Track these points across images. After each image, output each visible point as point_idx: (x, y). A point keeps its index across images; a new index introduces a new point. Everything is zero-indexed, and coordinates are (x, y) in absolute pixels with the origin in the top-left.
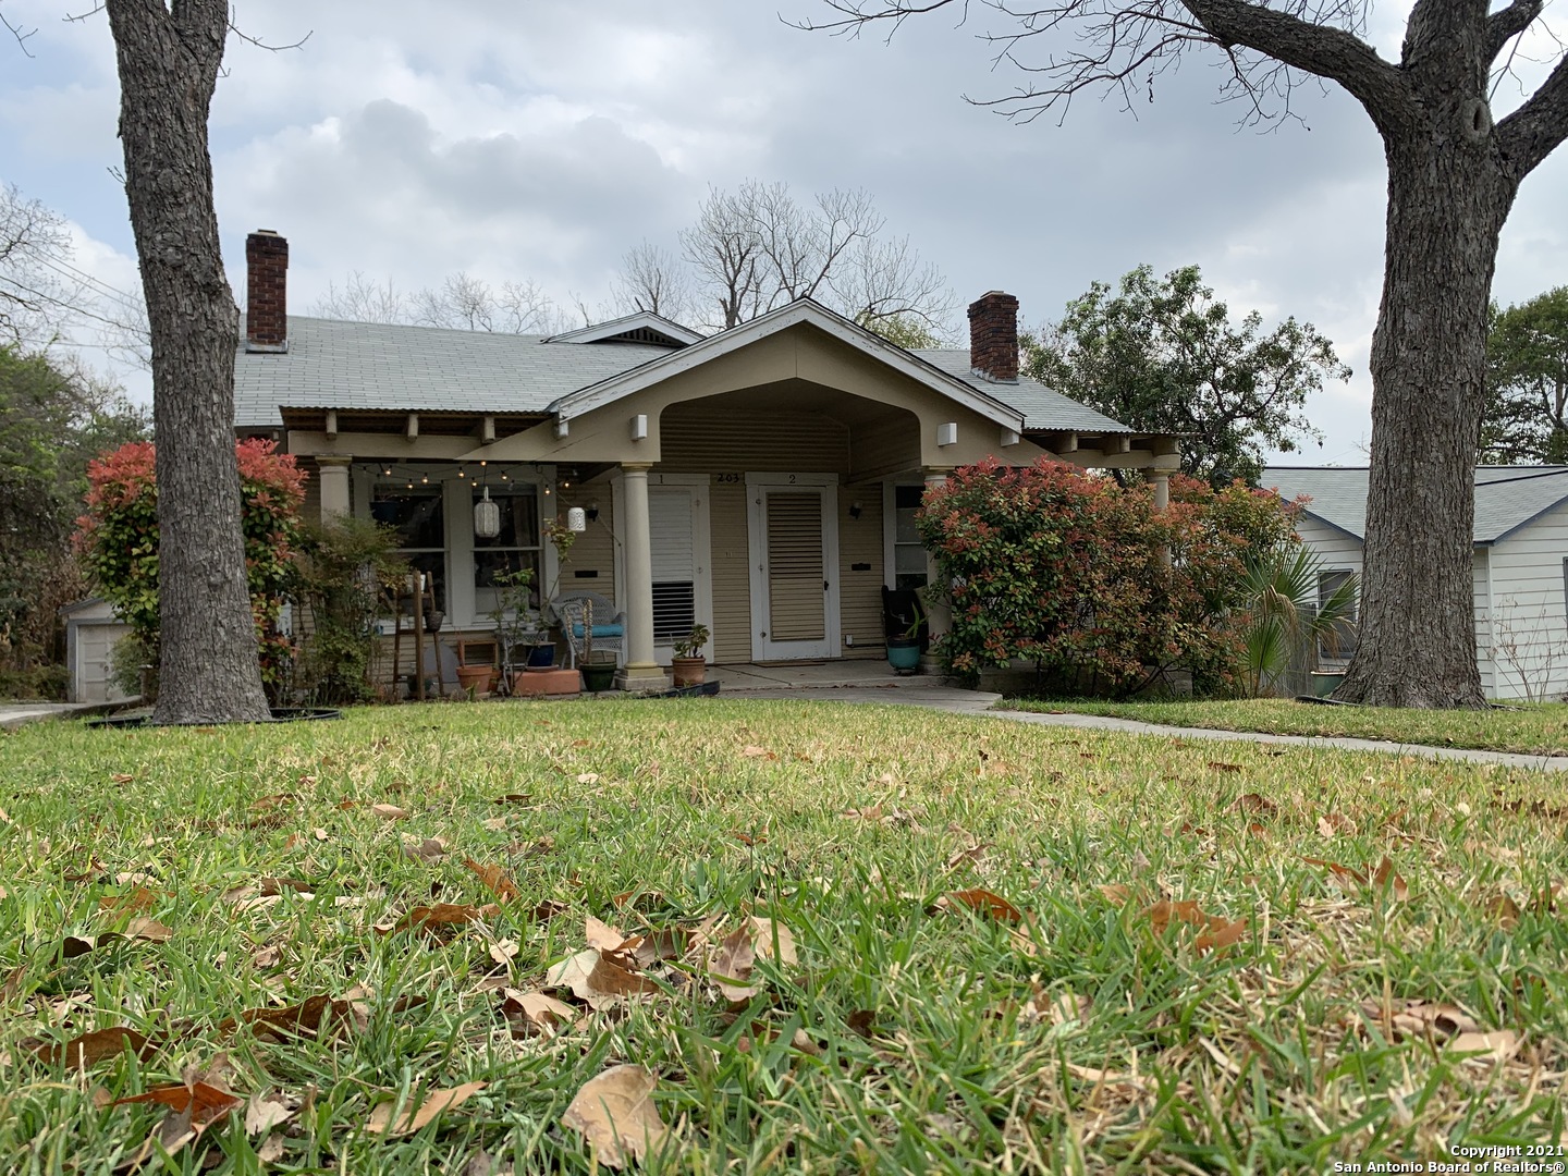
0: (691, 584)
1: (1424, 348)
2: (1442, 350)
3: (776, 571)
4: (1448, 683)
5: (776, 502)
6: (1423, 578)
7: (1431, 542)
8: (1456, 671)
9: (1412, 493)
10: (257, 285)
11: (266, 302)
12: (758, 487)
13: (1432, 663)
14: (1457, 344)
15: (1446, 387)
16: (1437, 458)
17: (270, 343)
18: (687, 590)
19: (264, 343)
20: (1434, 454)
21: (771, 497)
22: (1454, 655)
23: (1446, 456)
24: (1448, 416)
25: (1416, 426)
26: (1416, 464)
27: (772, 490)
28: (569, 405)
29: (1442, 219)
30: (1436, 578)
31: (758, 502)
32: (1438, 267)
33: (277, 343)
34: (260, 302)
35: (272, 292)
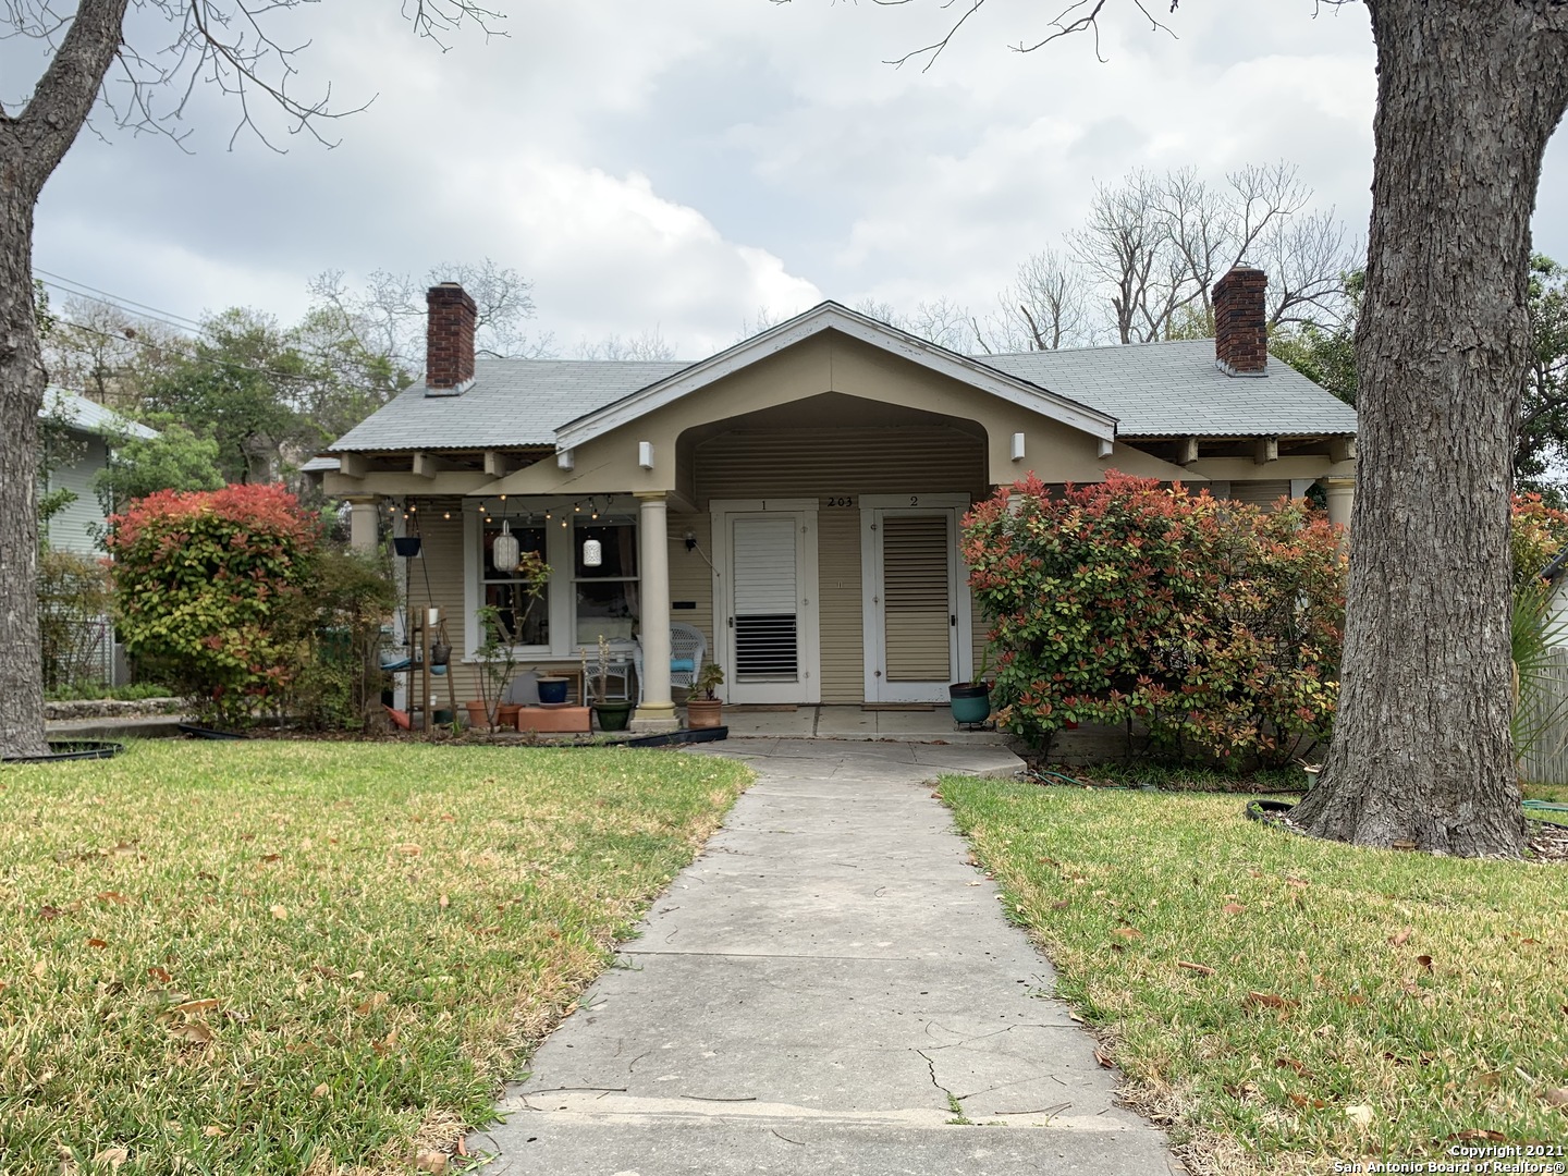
0: (794, 617)
1: (1404, 302)
2: (1430, 304)
3: (895, 601)
4: (1440, 800)
5: (894, 529)
6: (1402, 641)
7: (1415, 589)
8: (1454, 784)
9: (1389, 518)
10: (435, 334)
11: (442, 349)
12: (873, 512)
13: (1411, 769)
14: (1455, 291)
15: (1437, 357)
16: (1425, 464)
17: (445, 387)
18: (791, 623)
19: (440, 387)
20: (1421, 458)
21: (888, 522)
22: (1451, 759)
23: (1437, 462)
24: (1441, 402)
25: (1392, 418)
26: (1394, 474)
27: (888, 513)
28: (566, 436)
29: (1427, 109)
30: (1422, 643)
31: (874, 528)
32: (1423, 180)
33: (450, 387)
34: (438, 349)
35: (448, 339)
